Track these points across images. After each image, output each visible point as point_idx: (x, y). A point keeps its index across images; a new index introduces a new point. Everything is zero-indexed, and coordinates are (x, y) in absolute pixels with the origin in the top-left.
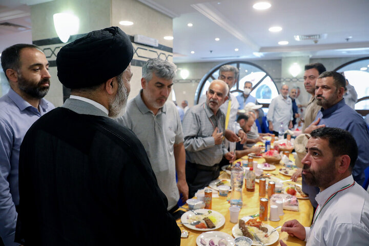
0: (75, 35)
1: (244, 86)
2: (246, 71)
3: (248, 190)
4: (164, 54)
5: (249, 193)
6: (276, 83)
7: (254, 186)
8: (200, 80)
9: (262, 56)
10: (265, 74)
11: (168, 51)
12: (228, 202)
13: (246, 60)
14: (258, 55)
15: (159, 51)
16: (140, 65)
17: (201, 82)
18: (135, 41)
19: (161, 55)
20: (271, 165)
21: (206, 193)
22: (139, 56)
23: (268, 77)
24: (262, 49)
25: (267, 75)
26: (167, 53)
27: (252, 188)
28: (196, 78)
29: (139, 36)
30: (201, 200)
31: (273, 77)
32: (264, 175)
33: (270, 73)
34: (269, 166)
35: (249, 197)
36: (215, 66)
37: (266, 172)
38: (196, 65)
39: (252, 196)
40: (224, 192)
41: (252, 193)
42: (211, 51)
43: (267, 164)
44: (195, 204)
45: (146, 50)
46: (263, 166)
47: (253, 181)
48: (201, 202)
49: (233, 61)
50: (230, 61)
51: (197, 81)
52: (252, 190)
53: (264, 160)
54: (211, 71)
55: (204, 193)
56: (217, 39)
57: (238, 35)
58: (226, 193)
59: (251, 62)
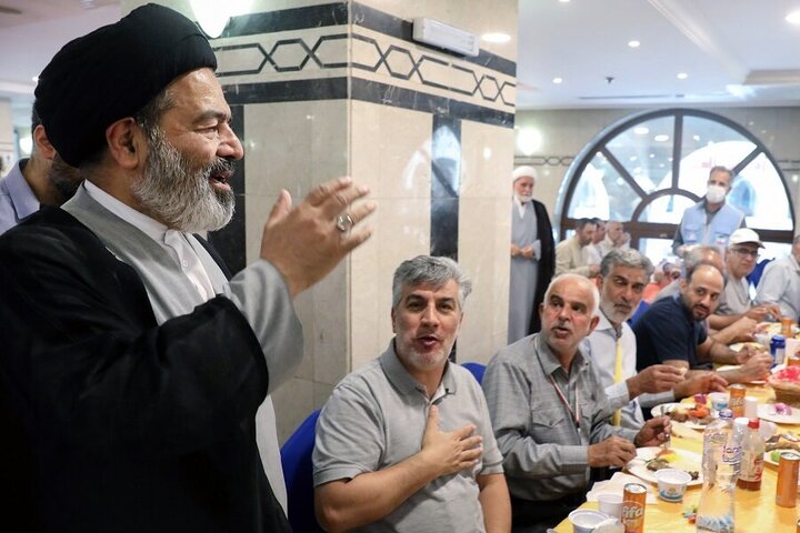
0: (244, 16)
1: (707, 178)
2: (697, 138)
3: (742, 484)
4: (493, 79)
5: (746, 493)
6: (786, 174)
7: (760, 475)
8: (573, 158)
9: (749, 96)
10: (753, 147)
11: (504, 71)
12: (686, 520)
13: (702, 108)
14: (739, 92)
15: (480, 71)
16: (427, 109)
17: (574, 164)
18: (416, 36)
19: (486, 80)
20: (794, 410)
21: (627, 494)
22: (425, 83)
23: (762, 156)
24: (753, 77)
25: (761, 149)
26: (502, 77)
27: (753, 480)
28: (562, 153)
29: (426, 22)
30: (610, 515)
31: (777, 156)
32: (781, 440)
33: (769, 146)
34: (790, 413)
35: (748, 507)
36: (616, 121)
37: (783, 431)
38: (562, 117)
39: (756, 505)
40: (673, 489)
41: (755, 493)
42: (610, 79)
43: (782, 405)
44: (597, 526)
45: (445, 64)
46: (773, 411)
47: (758, 460)
48: (612, 521)
49: (666, 107)
50: (657, 109)
51: (563, 161)
52: (754, 486)
53: (772, 393)
54: (602, 134)
55: (622, 495)
56: (634, 44)
57: (697, 34)
58: (679, 492)
59: (716, 112)
